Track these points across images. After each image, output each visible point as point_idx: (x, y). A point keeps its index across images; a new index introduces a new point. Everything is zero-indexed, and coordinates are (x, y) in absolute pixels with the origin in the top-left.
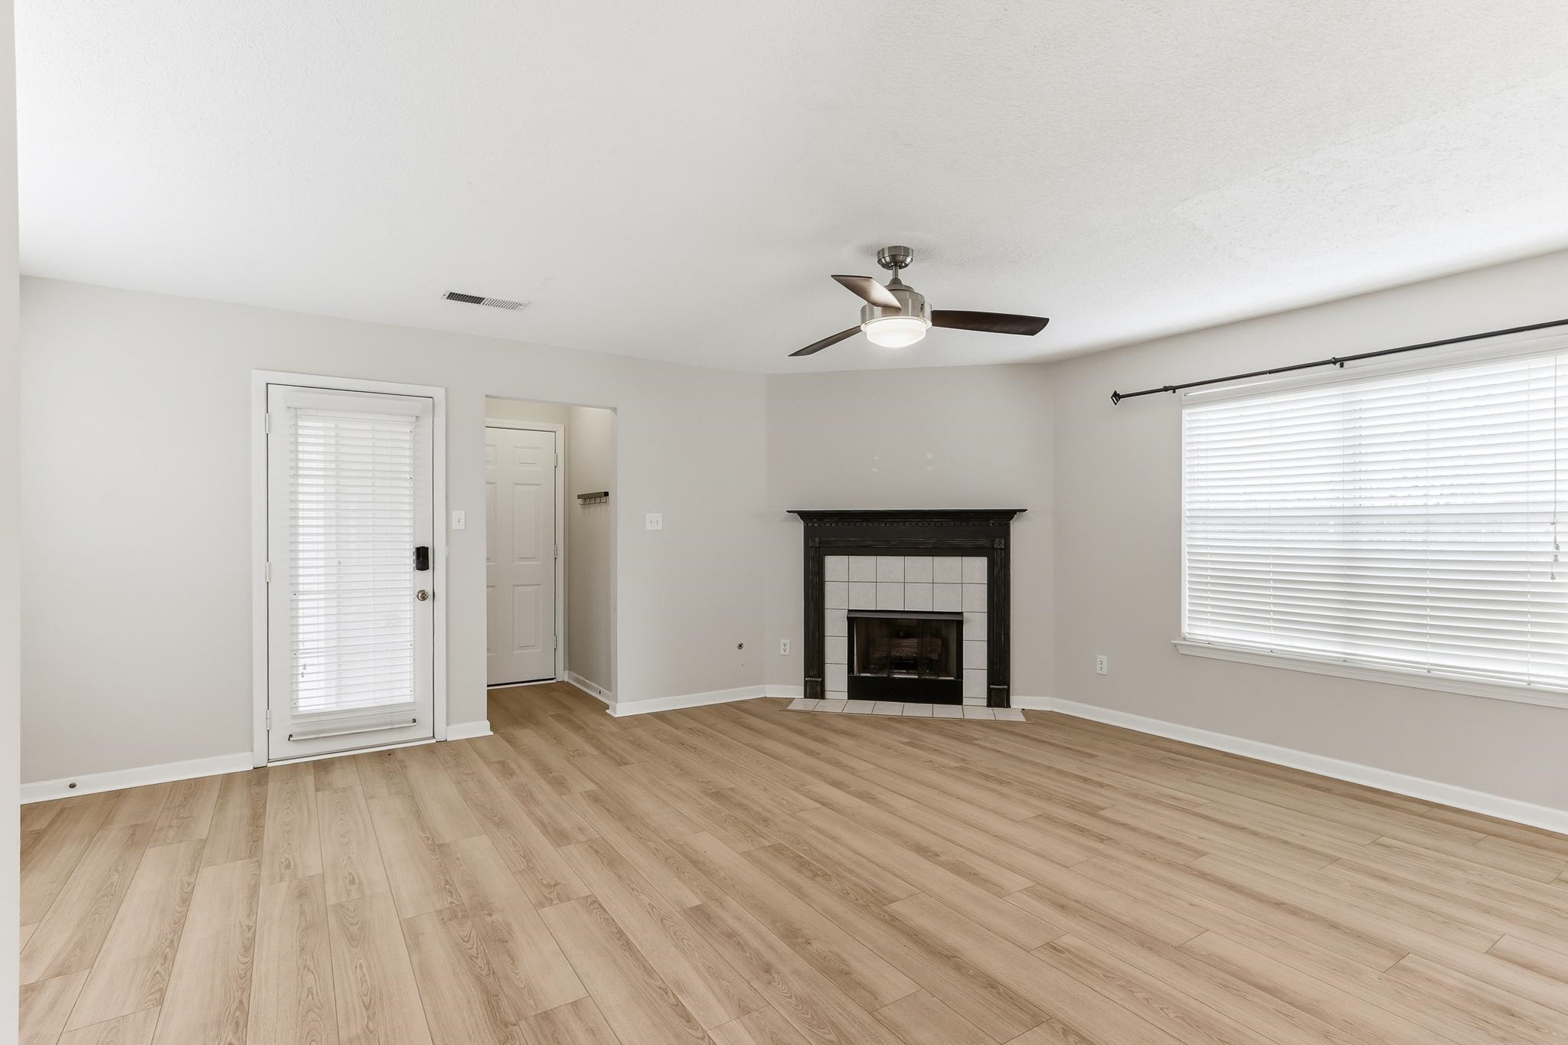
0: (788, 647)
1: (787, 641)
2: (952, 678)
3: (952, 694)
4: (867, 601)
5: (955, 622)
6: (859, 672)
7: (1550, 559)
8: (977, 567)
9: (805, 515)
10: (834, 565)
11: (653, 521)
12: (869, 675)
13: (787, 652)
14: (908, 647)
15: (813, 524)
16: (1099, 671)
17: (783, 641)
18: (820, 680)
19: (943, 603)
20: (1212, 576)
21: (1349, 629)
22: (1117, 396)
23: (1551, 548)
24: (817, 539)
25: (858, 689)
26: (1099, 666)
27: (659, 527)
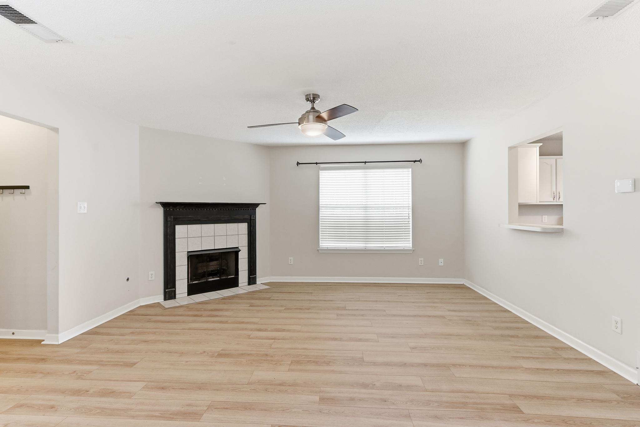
0: (153, 276)
1: (153, 273)
2: (234, 276)
3: (234, 283)
4: (197, 246)
5: (235, 252)
6: (193, 281)
7: (408, 218)
8: (243, 227)
9: (165, 205)
10: (180, 230)
11: (83, 207)
12: (196, 282)
14: (213, 265)
15: (170, 209)
16: (290, 263)
18: (174, 289)
19: (230, 244)
20: (328, 226)
21: (367, 239)
22: (298, 164)
23: (408, 215)
24: (172, 217)
25: (192, 290)
26: (290, 261)
27: (86, 211)
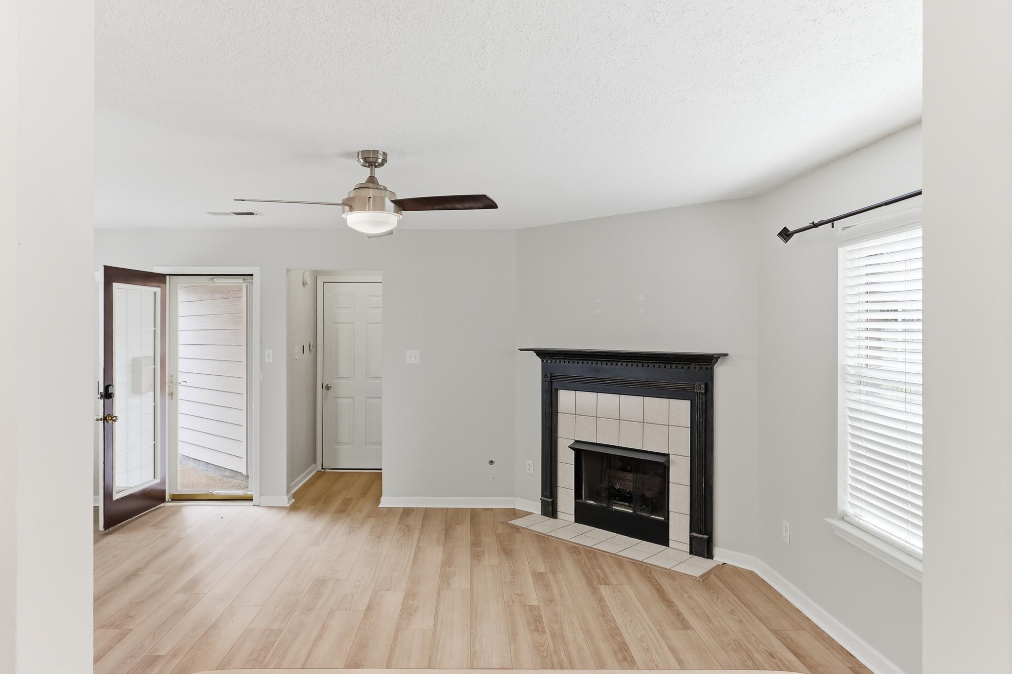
0: (531, 467)
1: (531, 463)
2: (663, 519)
3: (660, 534)
4: (589, 434)
5: (663, 464)
6: (585, 499)
8: (681, 409)
9: (542, 354)
10: (566, 398)
11: (414, 356)
12: (593, 502)
13: (531, 472)
14: (627, 482)
15: (547, 361)
17: (529, 462)
22: (786, 234)
26: (783, 532)
27: (418, 362)
